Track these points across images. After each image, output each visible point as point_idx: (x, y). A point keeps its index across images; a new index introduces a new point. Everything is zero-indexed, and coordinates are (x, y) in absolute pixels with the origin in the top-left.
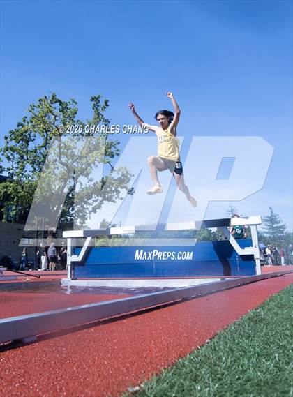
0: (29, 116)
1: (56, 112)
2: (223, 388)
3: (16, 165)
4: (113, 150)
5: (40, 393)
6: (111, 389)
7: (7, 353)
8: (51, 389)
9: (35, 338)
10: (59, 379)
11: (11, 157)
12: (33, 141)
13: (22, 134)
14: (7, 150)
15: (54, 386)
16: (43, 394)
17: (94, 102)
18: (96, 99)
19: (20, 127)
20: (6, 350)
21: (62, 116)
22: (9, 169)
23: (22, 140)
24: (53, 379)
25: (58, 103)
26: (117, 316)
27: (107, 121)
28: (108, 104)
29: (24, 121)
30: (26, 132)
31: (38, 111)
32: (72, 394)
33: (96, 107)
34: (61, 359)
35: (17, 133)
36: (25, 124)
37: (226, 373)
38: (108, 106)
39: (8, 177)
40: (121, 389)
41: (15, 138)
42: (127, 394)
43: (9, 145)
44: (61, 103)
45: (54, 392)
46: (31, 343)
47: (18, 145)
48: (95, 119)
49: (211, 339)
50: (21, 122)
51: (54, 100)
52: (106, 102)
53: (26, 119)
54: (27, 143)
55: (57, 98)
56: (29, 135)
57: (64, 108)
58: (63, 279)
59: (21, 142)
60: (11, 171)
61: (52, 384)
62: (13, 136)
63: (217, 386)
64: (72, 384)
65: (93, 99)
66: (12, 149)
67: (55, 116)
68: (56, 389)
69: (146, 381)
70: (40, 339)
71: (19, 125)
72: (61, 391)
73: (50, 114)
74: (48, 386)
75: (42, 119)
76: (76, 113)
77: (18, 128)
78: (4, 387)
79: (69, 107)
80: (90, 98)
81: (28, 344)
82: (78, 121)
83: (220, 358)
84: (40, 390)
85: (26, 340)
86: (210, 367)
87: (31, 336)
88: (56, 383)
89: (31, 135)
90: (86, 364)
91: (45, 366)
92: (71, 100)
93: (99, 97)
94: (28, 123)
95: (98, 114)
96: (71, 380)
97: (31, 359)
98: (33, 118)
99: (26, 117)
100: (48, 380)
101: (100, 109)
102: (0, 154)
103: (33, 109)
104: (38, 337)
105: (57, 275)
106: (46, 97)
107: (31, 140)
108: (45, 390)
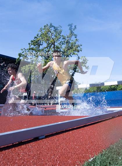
0: (40, 33)
1: (52, 31)
4: (79, 48)
6: (80, 159)
7: (32, 144)
9: (44, 137)
10: (55, 155)
12: (42, 45)
13: (37, 42)
14: (30, 50)
16: (48, 162)
17: (70, 27)
18: (70, 25)
19: (36, 39)
20: (31, 142)
21: (55, 34)
22: (31, 58)
23: (37, 45)
25: (53, 27)
26: (82, 126)
27: (76, 35)
28: (76, 27)
29: (38, 36)
30: (38, 41)
32: (62, 162)
33: (70, 29)
34: (56, 146)
35: (34, 42)
38: (76, 28)
40: (85, 160)
41: (34, 44)
42: (87, 162)
43: (31, 47)
44: (54, 28)
46: (43, 139)
47: (35, 47)
48: (70, 34)
50: (36, 36)
51: (51, 26)
52: (75, 26)
54: (39, 46)
55: (53, 25)
56: (40, 42)
57: (56, 29)
58: (57, 109)
59: (36, 46)
61: (52, 158)
62: (32, 43)
66: (32, 49)
67: (52, 33)
68: (54, 160)
69: (96, 155)
71: (35, 38)
72: (57, 161)
73: (49, 32)
74: (51, 159)
75: (46, 35)
76: (61, 32)
77: (35, 39)
79: (58, 29)
80: (68, 25)
81: (41, 139)
82: (62, 35)
84: (47, 161)
85: (40, 138)
87: (42, 136)
88: (54, 157)
89: (41, 42)
90: (68, 148)
91: (49, 149)
92: (59, 26)
93: (72, 24)
94: (39, 37)
95: (72, 32)
96: (61, 156)
97: (43, 146)
98: (42, 34)
99: (38, 34)
100: (51, 156)
101: (72, 30)
102: (27, 51)
103: (42, 30)
104: (45, 136)
105: (54, 107)
106: (47, 25)
107: (41, 45)
108: (50, 160)
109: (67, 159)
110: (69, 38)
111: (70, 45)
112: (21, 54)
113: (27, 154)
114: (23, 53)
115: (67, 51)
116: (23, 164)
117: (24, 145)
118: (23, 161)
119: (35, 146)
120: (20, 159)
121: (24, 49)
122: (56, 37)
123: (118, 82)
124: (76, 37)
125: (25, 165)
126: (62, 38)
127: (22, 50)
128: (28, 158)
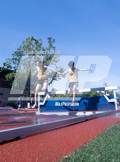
0: (23, 45)
1: (33, 44)
2: (102, 156)
3: (17, 66)
5: (27, 159)
6: (56, 157)
8: (32, 157)
9: (25, 136)
11: (15, 62)
13: (19, 53)
14: (13, 60)
15: (33, 156)
17: (49, 40)
18: (50, 39)
20: (13, 141)
21: (36, 46)
22: (14, 67)
24: (33, 153)
25: (34, 40)
26: (59, 127)
27: (54, 47)
28: (55, 40)
29: (20, 48)
30: (21, 52)
31: (26, 44)
32: (40, 159)
33: (50, 42)
34: (36, 145)
35: (18, 53)
36: (21, 49)
37: (104, 150)
38: (54, 41)
39: (14, 71)
40: (60, 157)
41: (17, 55)
42: (63, 159)
43: (14, 58)
44: (35, 40)
45: (33, 158)
46: (24, 138)
48: (49, 47)
49: (97, 137)
51: (33, 39)
52: (54, 40)
53: (21, 47)
57: (37, 42)
58: (36, 112)
59: (19, 56)
60: (15, 68)
62: (16, 54)
63: (99, 155)
64: (40, 155)
65: (48, 39)
66: (15, 59)
67: (33, 46)
69: (70, 154)
70: (27, 137)
71: (18, 49)
72: (36, 158)
73: (31, 45)
75: (28, 47)
76: (41, 44)
77: (18, 51)
78: (12, 156)
79: (39, 42)
81: (22, 139)
82: (42, 47)
83: (101, 144)
85: (22, 137)
86: (97, 148)
87: (23, 135)
89: (23, 53)
90: (46, 147)
91: (29, 148)
92: (40, 39)
93: (51, 38)
94: (22, 48)
95: (51, 45)
96: (40, 153)
97: (24, 145)
98: (24, 46)
99: (21, 46)
100: (31, 153)
101: (51, 43)
102: (11, 61)
103: (24, 43)
104: (27, 136)
105: (34, 110)
106: (29, 38)
107: (23, 55)
108: (29, 157)
109: (45, 156)
110: (48, 50)
111: (49, 56)
112: (6, 63)
113: (9, 151)
114: (7, 62)
115: (46, 61)
116: (6, 160)
117: (7, 143)
118: (5, 158)
119: (16, 144)
120: (3, 156)
121: (8, 59)
122: (37, 49)
123: (91, 89)
124: (54, 49)
125: (8, 161)
126: (42, 50)
127: (6, 60)
128: (10, 155)
